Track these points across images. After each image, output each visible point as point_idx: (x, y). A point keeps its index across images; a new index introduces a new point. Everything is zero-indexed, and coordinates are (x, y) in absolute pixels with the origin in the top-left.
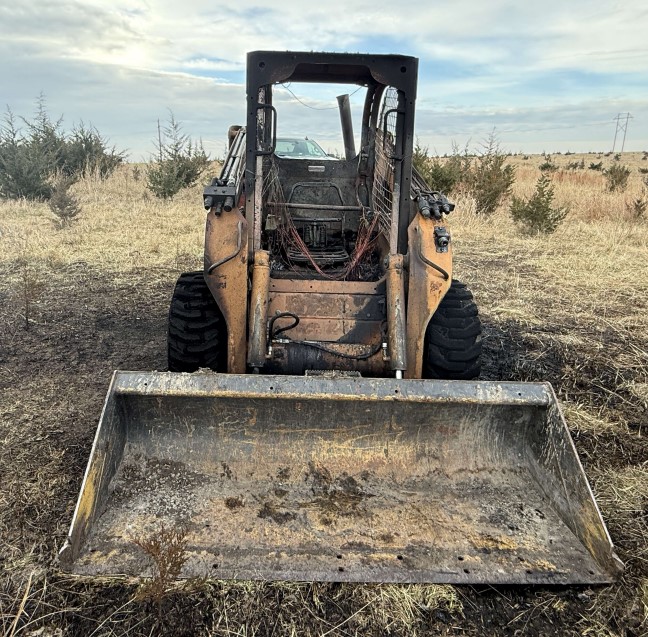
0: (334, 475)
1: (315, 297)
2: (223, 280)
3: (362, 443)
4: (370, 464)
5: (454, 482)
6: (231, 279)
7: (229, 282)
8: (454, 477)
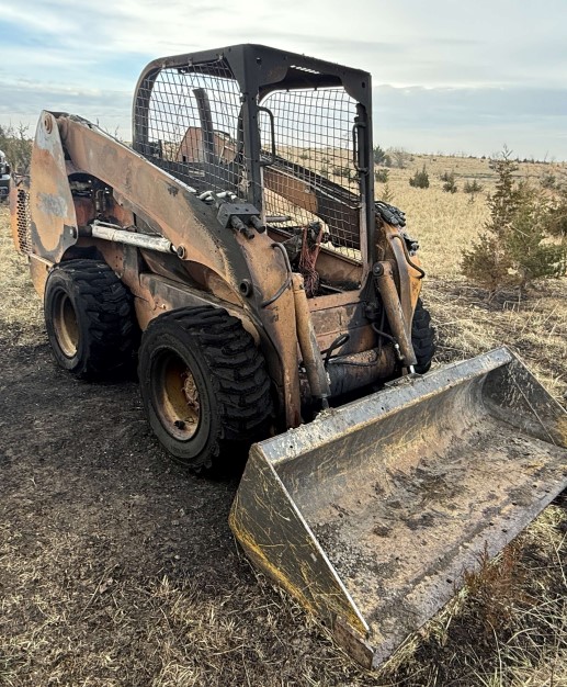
0: (408, 472)
1: (319, 315)
2: (275, 312)
3: (409, 437)
4: (420, 452)
5: (466, 442)
6: (282, 309)
7: (280, 313)
8: (464, 438)
